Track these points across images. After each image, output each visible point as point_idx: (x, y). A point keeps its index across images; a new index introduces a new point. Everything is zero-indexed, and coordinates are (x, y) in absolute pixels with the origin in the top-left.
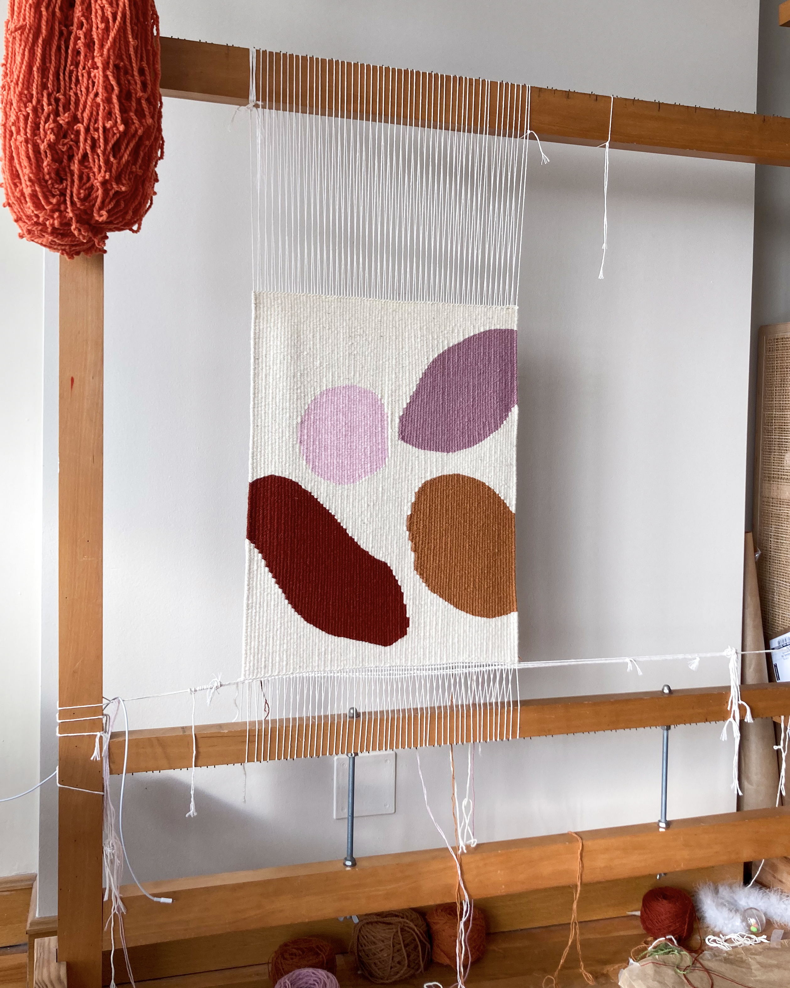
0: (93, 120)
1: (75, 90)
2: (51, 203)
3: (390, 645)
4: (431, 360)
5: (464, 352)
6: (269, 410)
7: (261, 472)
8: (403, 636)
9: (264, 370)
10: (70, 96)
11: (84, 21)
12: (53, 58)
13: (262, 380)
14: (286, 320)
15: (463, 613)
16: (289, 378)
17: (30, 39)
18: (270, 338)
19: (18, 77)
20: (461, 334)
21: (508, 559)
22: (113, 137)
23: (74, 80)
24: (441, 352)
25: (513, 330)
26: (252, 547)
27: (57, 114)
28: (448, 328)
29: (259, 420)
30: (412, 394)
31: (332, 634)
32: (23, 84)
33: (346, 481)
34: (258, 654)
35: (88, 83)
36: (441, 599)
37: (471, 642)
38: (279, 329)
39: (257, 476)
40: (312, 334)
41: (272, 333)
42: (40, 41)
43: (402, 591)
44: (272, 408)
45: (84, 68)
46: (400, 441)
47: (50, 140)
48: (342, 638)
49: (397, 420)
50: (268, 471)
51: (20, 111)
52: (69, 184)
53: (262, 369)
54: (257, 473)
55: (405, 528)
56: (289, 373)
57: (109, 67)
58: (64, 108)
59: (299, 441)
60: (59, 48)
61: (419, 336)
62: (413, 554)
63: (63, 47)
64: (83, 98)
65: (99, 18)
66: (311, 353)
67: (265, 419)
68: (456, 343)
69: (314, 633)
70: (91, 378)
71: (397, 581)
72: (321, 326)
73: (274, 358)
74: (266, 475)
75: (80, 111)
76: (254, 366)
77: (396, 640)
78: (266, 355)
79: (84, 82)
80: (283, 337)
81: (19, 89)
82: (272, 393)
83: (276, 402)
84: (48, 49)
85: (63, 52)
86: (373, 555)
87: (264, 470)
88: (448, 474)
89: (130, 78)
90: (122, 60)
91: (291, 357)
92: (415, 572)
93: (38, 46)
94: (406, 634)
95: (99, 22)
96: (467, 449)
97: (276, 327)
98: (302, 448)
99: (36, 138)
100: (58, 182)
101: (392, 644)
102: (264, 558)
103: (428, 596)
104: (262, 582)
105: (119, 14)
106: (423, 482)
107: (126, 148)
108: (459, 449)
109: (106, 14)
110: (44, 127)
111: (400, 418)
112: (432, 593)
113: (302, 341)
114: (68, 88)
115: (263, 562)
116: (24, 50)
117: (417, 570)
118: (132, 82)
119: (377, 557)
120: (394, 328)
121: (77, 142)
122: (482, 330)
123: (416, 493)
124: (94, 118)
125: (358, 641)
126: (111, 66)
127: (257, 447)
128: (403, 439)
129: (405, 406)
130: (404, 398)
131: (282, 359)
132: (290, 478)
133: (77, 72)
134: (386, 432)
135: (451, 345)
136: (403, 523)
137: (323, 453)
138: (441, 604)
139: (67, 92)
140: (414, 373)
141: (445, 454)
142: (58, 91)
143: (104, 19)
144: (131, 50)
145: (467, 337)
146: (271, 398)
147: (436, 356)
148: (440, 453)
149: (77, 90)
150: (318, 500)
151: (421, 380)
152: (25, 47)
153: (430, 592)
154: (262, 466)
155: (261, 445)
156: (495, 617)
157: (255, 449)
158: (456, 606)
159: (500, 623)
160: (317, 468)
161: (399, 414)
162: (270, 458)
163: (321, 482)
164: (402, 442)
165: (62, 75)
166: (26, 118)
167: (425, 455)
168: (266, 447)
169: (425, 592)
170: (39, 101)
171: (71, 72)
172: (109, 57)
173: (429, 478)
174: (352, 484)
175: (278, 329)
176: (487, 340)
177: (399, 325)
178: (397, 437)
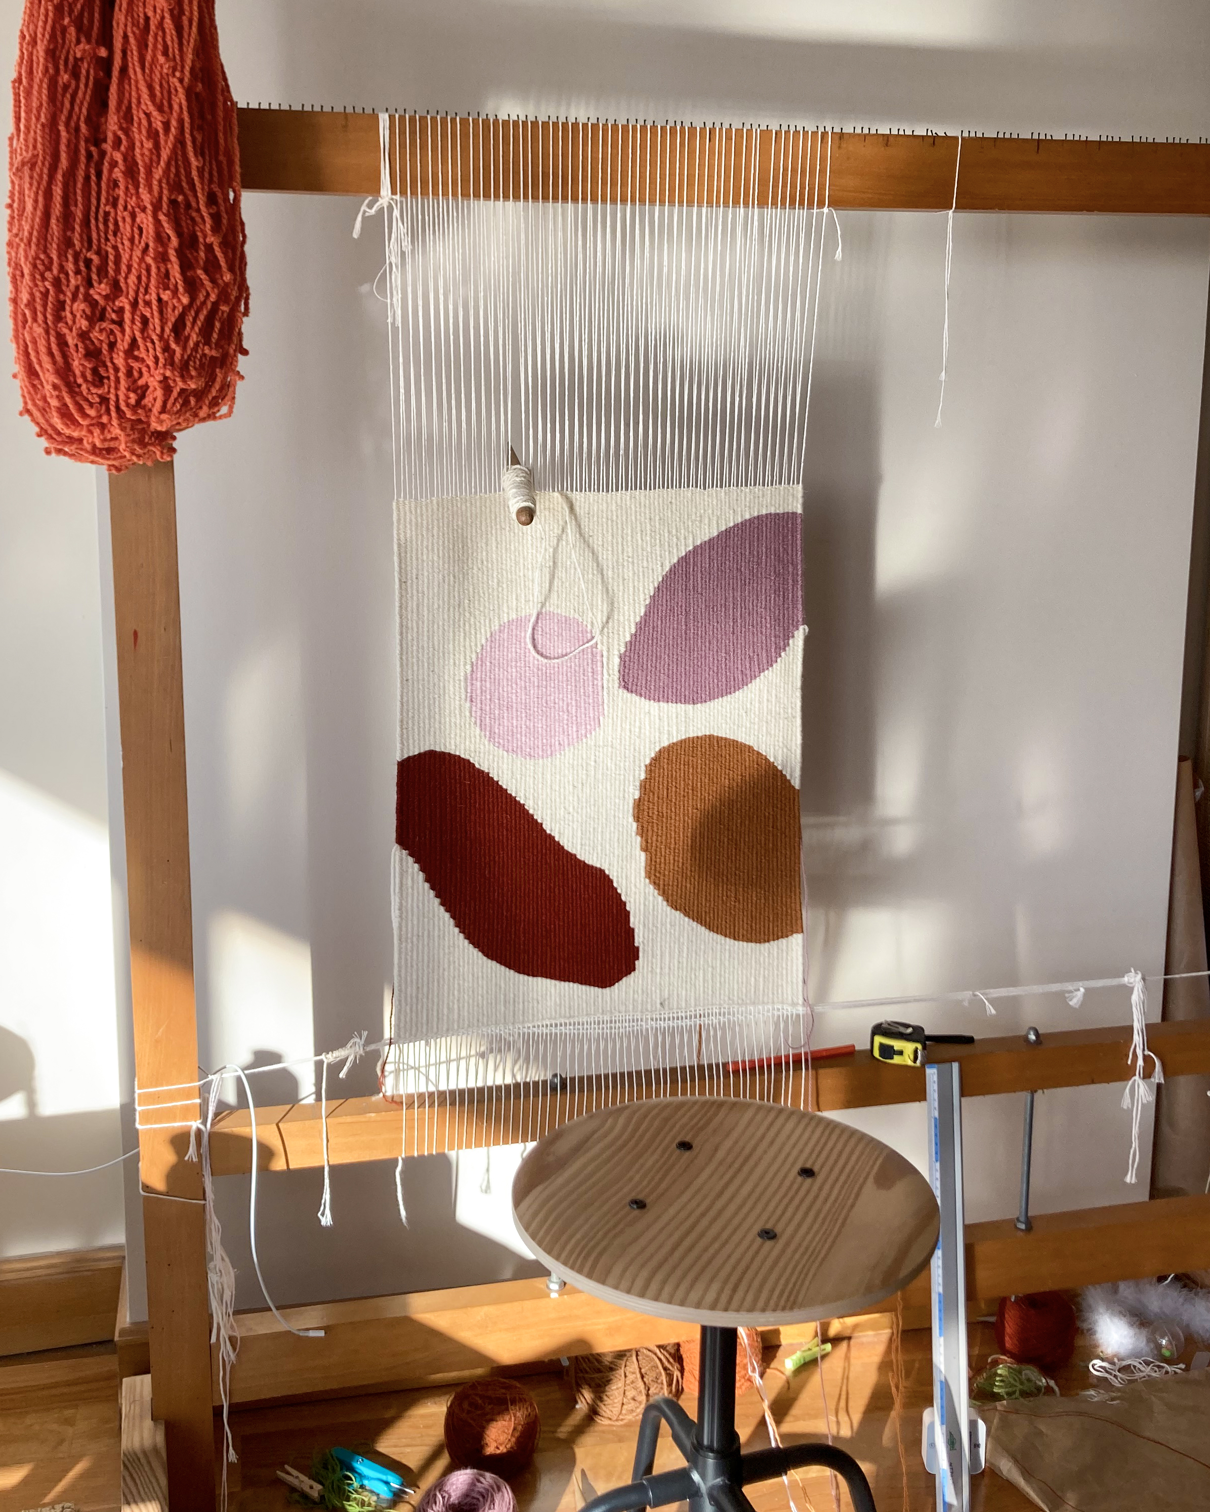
0: (142, 290)
1: (113, 242)
2: (88, 416)
3: (610, 986)
4: (667, 569)
5: (720, 552)
6: (423, 655)
7: (414, 747)
8: (630, 973)
9: (415, 598)
10: (107, 252)
11: (123, 137)
12: (79, 198)
13: (412, 612)
14: (445, 523)
15: (720, 938)
16: (452, 609)
17: (45, 176)
18: (422, 550)
19: (31, 234)
20: (715, 526)
21: (788, 856)
22: (173, 310)
23: (111, 226)
24: (684, 554)
25: (796, 513)
26: (404, 856)
27: (89, 284)
28: (693, 517)
29: (410, 672)
30: (638, 619)
31: (524, 973)
32: (37, 245)
33: (540, 753)
34: (417, 1004)
35: (133, 231)
36: (686, 919)
37: (731, 978)
38: (436, 537)
39: (408, 752)
40: (484, 541)
41: (425, 543)
42: (59, 177)
43: (628, 908)
44: (428, 654)
45: (125, 208)
46: (621, 690)
47: (81, 328)
48: (540, 979)
49: (617, 660)
50: (424, 744)
51: (36, 285)
52: (113, 384)
53: (412, 597)
54: (408, 749)
55: (631, 819)
56: (452, 601)
57: (162, 205)
58: (98, 275)
59: (469, 699)
60: (87, 178)
61: (648, 532)
62: (643, 854)
63: (93, 178)
64: (127, 256)
65: (144, 132)
66: (485, 569)
67: (418, 670)
68: (707, 539)
69: (498, 972)
70: (163, 630)
71: (620, 895)
72: (498, 527)
73: (428, 579)
74: (422, 751)
75: (123, 275)
76: (401, 593)
77: (619, 979)
78: (417, 575)
79: (126, 229)
80: (441, 548)
81: (33, 253)
82: (428, 631)
83: (433, 645)
84: (71, 184)
85: (93, 184)
86: (582, 859)
87: (419, 744)
88: (695, 735)
89: (194, 214)
90: (181, 191)
91: (454, 577)
92: (647, 880)
93: (56, 185)
94: (634, 970)
95: (144, 139)
96: (725, 698)
97: (430, 534)
98: (474, 709)
99: (60, 325)
100: (97, 383)
101: (614, 984)
102: (422, 869)
103: (666, 915)
104: (421, 905)
105: (174, 123)
106: (657, 749)
107: (194, 323)
108: (711, 697)
109: (154, 125)
110: (71, 307)
111: (621, 657)
112: (673, 911)
113: (470, 551)
114: (103, 241)
115: (421, 876)
116: (37, 194)
117: (649, 878)
118: (198, 220)
119: (589, 861)
120: (610, 522)
121: (120, 323)
122: (747, 517)
123: (646, 766)
124: (142, 286)
125: (563, 983)
126: (165, 206)
127: (408, 711)
128: (626, 687)
129: (628, 639)
130: (627, 627)
131: (441, 581)
132: (458, 754)
133: (116, 214)
134: (599, 679)
135: (699, 543)
136: (628, 811)
137: (505, 715)
138: (686, 926)
139: (103, 246)
140: (641, 589)
141: (691, 706)
142: (89, 248)
143: (153, 135)
144: (194, 173)
145: (723, 529)
146: (426, 639)
147: (675, 560)
148: (683, 706)
149: (116, 242)
150: (500, 783)
151: (653, 598)
152: (38, 188)
153: (669, 908)
154: (416, 736)
155: (413, 708)
156: (768, 941)
157: (405, 714)
158: (710, 928)
159: (776, 950)
160: (496, 736)
161: (619, 651)
162: (427, 726)
163: (503, 758)
164: (625, 691)
165: (93, 221)
166: (45, 294)
167: (659, 710)
168: (421, 710)
169: (662, 910)
170: (62, 269)
171: (107, 214)
172: (161, 193)
173: (665, 744)
174: (549, 759)
175: (433, 536)
176: (756, 530)
177: (617, 516)
178: (616, 685)
